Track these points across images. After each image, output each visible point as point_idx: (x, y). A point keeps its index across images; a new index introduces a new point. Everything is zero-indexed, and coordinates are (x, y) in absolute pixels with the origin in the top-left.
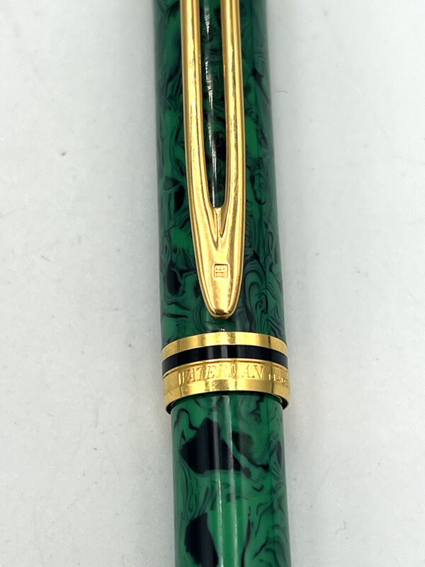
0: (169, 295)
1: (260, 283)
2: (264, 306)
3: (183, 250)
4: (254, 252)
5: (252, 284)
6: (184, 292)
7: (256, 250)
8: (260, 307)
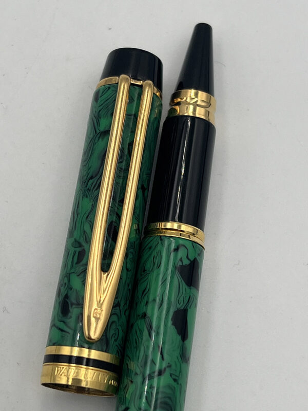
0: (61, 315)
1: (117, 322)
2: (116, 337)
3: (76, 290)
4: (118, 302)
5: (113, 322)
6: (71, 317)
7: (119, 300)
8: (114, 337)
